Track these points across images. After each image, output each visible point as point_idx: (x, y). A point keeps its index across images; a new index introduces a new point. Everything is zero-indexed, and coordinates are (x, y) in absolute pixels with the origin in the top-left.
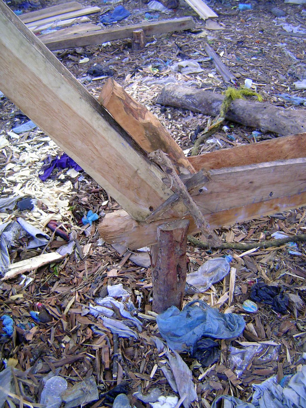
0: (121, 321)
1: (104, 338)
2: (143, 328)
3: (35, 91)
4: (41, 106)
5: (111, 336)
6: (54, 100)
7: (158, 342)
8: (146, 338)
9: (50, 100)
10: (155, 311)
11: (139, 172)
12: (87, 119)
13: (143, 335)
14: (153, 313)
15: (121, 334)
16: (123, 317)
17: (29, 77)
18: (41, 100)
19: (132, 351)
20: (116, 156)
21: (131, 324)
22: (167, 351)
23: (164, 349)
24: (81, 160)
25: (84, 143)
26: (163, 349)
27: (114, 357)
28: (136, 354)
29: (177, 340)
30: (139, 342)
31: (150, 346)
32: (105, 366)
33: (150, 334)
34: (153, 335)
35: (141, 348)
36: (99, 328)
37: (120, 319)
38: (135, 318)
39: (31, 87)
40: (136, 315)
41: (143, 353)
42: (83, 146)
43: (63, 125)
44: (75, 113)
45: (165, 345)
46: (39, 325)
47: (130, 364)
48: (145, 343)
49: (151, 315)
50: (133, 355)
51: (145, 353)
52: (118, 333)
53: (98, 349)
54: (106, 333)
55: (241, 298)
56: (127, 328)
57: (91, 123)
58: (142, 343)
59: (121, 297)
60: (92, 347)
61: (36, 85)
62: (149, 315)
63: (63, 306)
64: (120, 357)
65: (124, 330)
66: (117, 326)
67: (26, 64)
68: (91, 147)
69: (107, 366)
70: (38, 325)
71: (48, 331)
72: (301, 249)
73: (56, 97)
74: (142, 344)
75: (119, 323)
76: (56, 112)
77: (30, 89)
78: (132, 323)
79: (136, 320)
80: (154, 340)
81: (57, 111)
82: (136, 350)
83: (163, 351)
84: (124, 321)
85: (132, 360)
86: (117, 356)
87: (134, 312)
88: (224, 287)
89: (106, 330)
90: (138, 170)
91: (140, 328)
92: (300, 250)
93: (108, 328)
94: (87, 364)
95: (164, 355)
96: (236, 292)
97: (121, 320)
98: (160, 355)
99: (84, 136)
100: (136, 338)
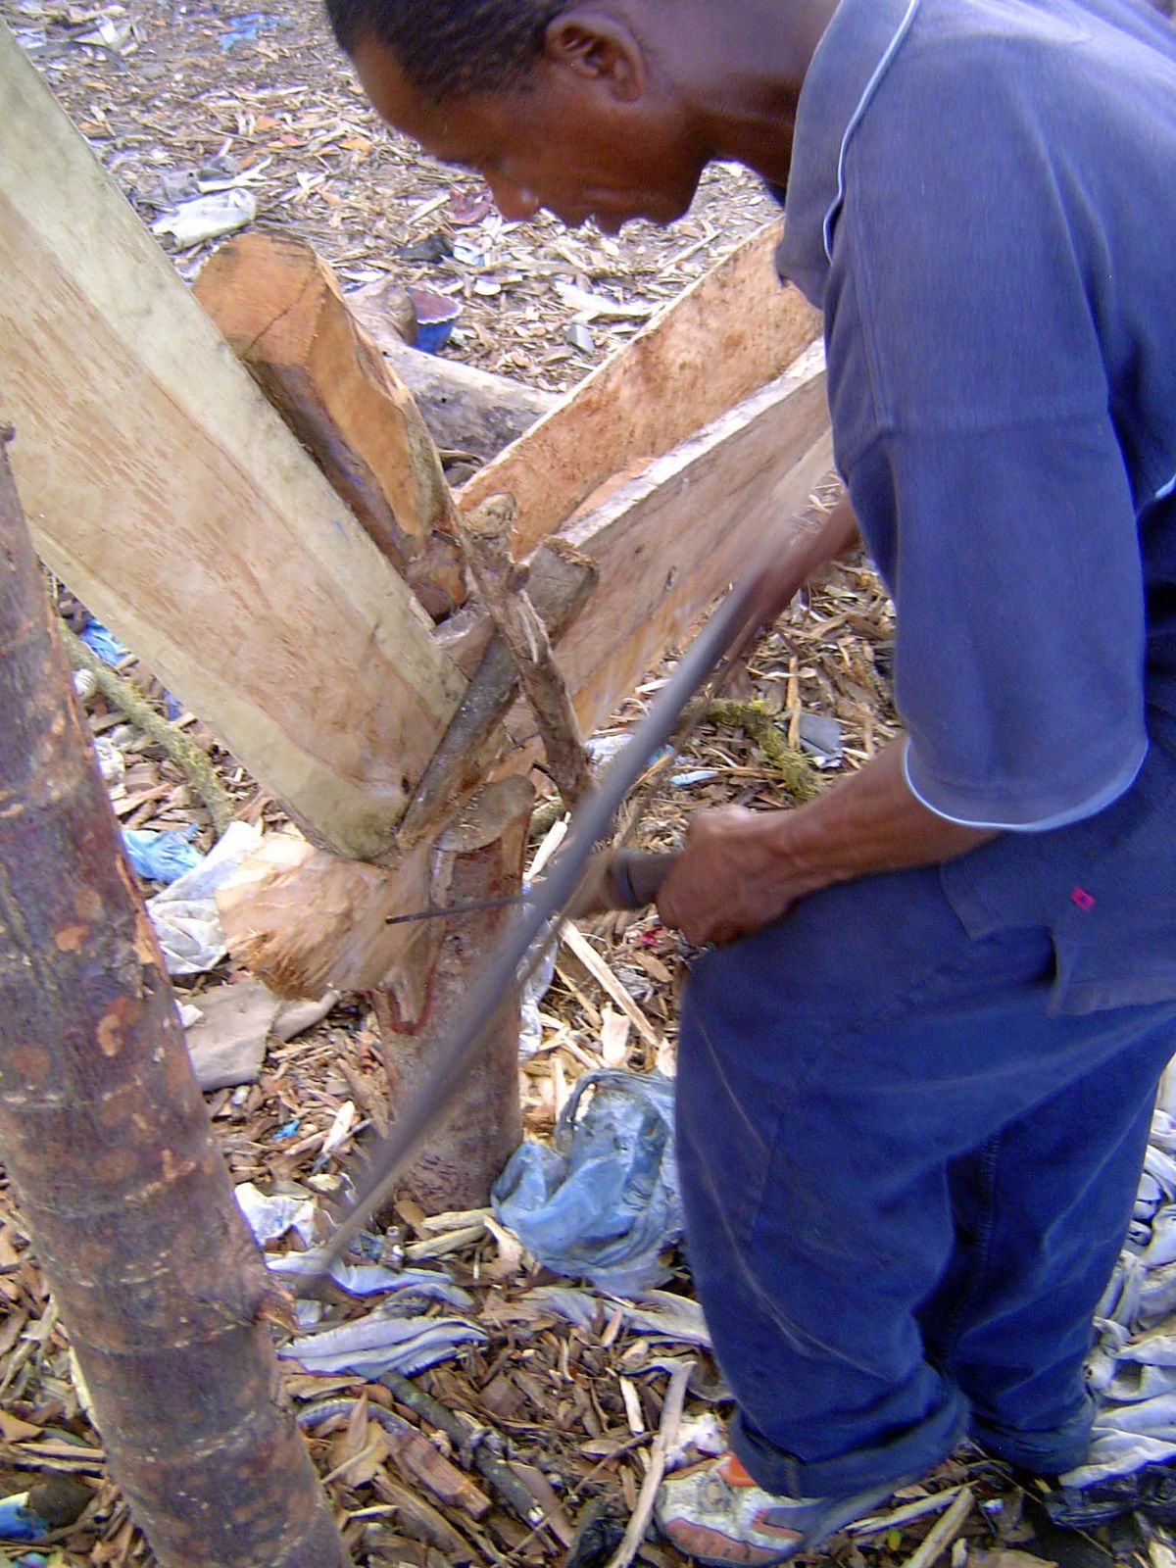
0: (376, 1315)
1: (364, 1419)
2: (469, 1290)
3: (55, 356)
4: (72, 434)
5: (384, 1394)
6: (125, 381)
7: (565, 1300)
8: (517, 1316)
9: (109, 388)
10: (451, 1208)
11: (381, 634)
12: (233, 446)
13: (496, 1312)
14: (447, 1218)
15: (408, 1362)
16: (361, 1297)
17: (37, 283)
18: (73, 398)
19: (511, 1389)
20: (314, 589)
21: (416, 1302)
22: (621, 1311)
23: (607, 1310)
24: (192, 662)
25: (213, 573)
26: (601, 1313)
27: (475, 1451)
28: (533, 1389)
29: (627, 1250)
30: (504, 1343)
31: (550, 1330)
32: (467, 1511)
33: (513, 1292)
34: (529, 1289)
35: (527, 1360)
36: (305, 1395)
37: (360, 1310)
38: (412, 1274)
39: (41, 338)
40: (406, 1262)
41: (552, 1372)
42: (211, 589)
43: (146, 509)
44: (195, 428)
45: (596, 1295)
46: (62, 1542)
47: (548, 1440)
48: (523, 1333)
49: (447, 1230)
50: (528, 1401)
51: (556, 1366)
52: (396, 1363)
53: (381, 1470)
54: (358, 1396)
55: (668, 1002)
56: (419, 1322)
57: (246, 465)
58: (517, 1343)
59: (292, 1230)
60: (341, 1479)
61: (60, 320)
62: (436, 1234)
63: (69, 1414)
64: (495, 1438)
65: (409, 1340)
66: (378, 1341)
67: (25, 212)
68: (238, 583)
69: (480, 1502)
70: (57, 1547)
71: (124, 1540)
72: (704, 756)
73: (131, 365)
74: (519, 1345)
75: (374, 1325)
76: (125, 449)
77: (37, 350)
78: (418, 1295)
79: (421, 1279)
80: (550, 1303)
81: (130, 438)
82: (521, 1376)
83: (606, 1324)
84: (386, 1310)
85: (533, 1419)
86: (482, 1443)
87: (390, 1252)
88: (581, 998)
89: (340, 1383)
90: (377, 627)
91: (461, 1297)
92: (706, 761)
93: (341, 1373)
94: (396, 1550)
95: (621, 1329)
96: (638, 992)
97: (369, 1311)
98: (608, 1339)
99: (217, 536)
100: (483, 1337)
